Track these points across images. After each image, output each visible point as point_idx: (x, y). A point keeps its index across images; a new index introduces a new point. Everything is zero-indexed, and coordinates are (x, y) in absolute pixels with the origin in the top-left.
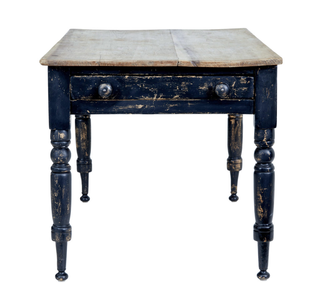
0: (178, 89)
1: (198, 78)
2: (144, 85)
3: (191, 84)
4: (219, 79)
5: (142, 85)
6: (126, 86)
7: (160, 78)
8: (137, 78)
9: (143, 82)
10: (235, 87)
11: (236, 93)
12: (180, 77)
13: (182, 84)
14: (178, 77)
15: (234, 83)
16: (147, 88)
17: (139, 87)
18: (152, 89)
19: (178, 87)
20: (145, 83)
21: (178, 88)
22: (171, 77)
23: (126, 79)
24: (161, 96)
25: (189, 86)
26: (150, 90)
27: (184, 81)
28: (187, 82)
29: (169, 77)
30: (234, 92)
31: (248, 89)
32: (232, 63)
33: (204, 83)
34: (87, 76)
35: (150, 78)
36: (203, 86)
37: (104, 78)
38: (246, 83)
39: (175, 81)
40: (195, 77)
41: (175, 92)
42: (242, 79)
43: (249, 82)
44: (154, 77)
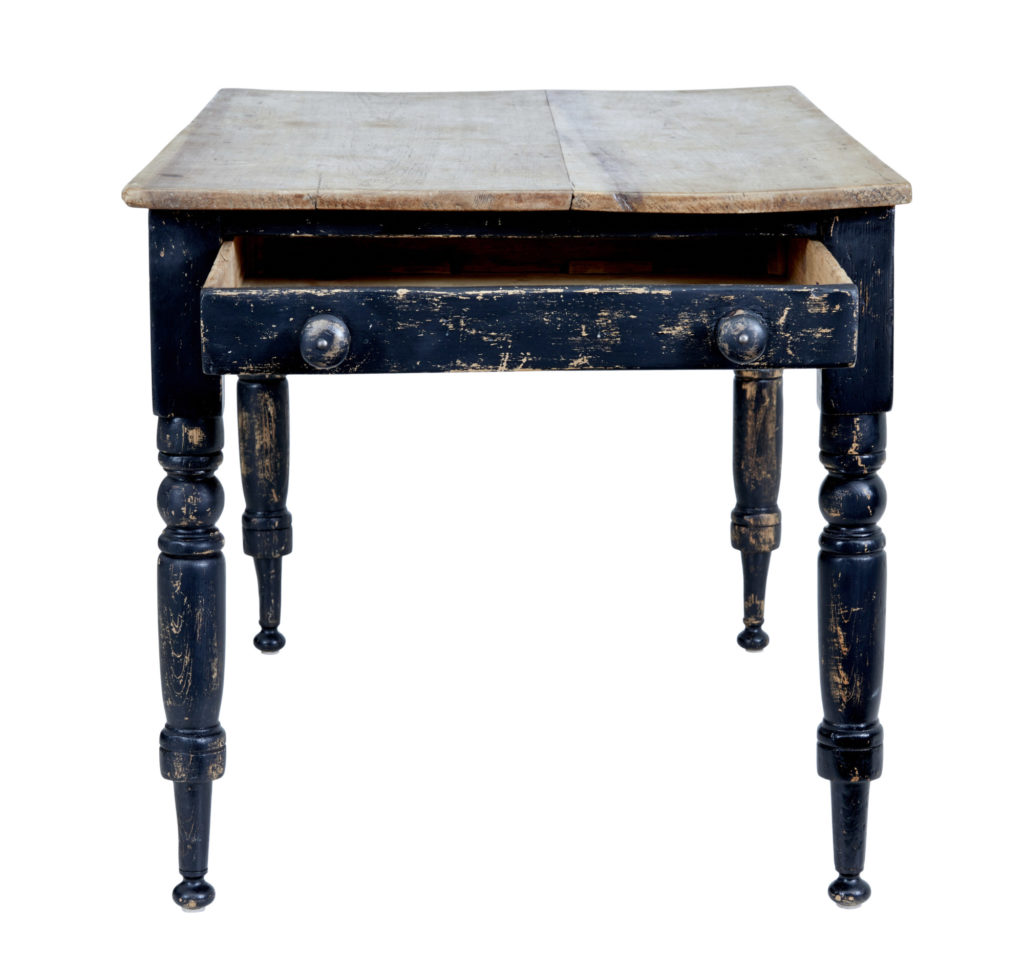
0: (584, 334)
1: (658, 294)
2: (462, 323)
3: (633, 317)
4: (732, 297)
5: (456, 323)
6: (400, 326)
7: (521, 295)
8: (437, 296)
9: (460, 312)
10: (787, 326)
11: (792, 349)
12: (591, 294)
13: (598, 317)
14: (584, 294)
15: (786, 313)
16: (474, 332)
17: (446, 327)
18: (493, 337)
19: (584, 327)
20: (466, 314)
21: (587, 331)
22: (558, 294)
23: (400, 302)
24: (524, 360)
25: (622, 325)
26: (485, 338)
27: (605, 307)
28: (615, 310)
29: (551, 294)
30: (786, 345)
31: (833, 333)
32: (746, 199)
33: (677, 312)
34: (261, 292)
35: (485, 296)
36: (673, 324)
37: (321, 297)
38: (830, 311)
39: (575, 308)
40: (647, 292)
41: (575, 344)
42: (813, 297)
43: (838, 307)
44: (498, 294)
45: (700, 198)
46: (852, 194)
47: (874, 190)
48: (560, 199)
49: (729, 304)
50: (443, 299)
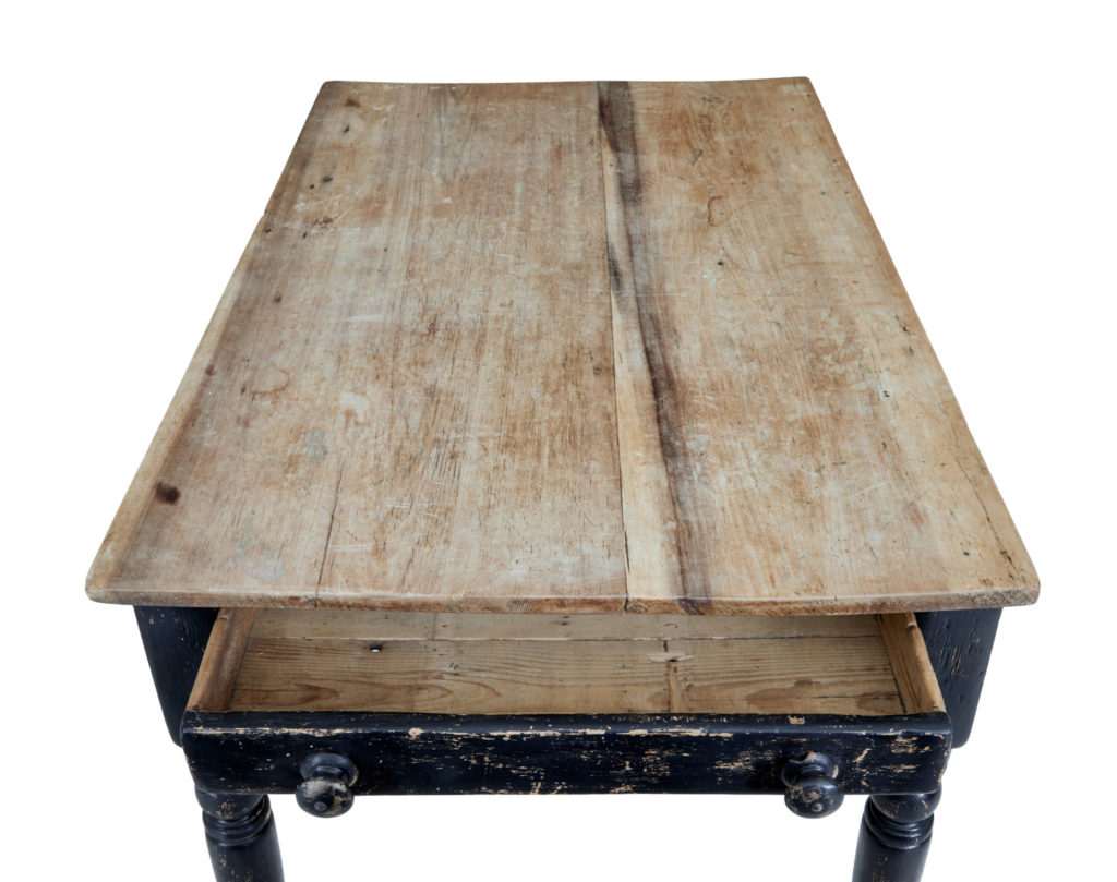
0: (628, 768)
1: (716, 737)
2: (487, 759)
3: (685, 755)
4: (804, 740)
5: (480, 759)
6: (415, 761)
7: (554, 737)
8: (457, 737)
9: (485, 751)
10: (864, 764)
11: (866, 781)
12: (638, 737)
13: (645, 755)
14: (629, 736)
15: (865, 752)
16: (500, 766)
17: (468, 763)
18: (524, 770)
19: (628, 763)
20: (490, 752)
21: (631, 765)
22: (599, 736)
23: (413, 742)
24: (559, 788)
25: (672, 762)
26: (513, 771)
27: (654, 746)
28: (664, 749)
29: (592, 736)
30: (862, 778)
31: (917, 769)
32: (838, 603)
33: (739, 752)
34: (249, 730)
35: (512, 737)
36: (731, 761)
37: (319, 738)
38: (917, 752)
39: (617, 747)
40: (704, 734)
41: (617, 776)
42: (900, 740)
43: (927, 748)
44: (529, 735)
45: (783, 603)
46: (968, 598)
47: (997, 593)
48: (611, 605)
49: (800, 744)
50: (463, 740)
